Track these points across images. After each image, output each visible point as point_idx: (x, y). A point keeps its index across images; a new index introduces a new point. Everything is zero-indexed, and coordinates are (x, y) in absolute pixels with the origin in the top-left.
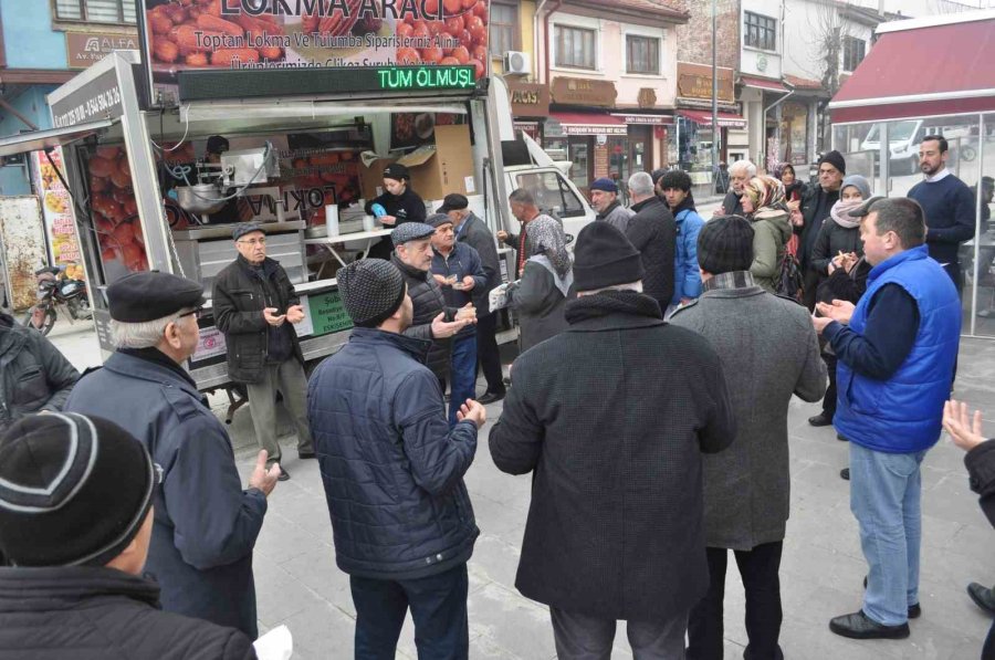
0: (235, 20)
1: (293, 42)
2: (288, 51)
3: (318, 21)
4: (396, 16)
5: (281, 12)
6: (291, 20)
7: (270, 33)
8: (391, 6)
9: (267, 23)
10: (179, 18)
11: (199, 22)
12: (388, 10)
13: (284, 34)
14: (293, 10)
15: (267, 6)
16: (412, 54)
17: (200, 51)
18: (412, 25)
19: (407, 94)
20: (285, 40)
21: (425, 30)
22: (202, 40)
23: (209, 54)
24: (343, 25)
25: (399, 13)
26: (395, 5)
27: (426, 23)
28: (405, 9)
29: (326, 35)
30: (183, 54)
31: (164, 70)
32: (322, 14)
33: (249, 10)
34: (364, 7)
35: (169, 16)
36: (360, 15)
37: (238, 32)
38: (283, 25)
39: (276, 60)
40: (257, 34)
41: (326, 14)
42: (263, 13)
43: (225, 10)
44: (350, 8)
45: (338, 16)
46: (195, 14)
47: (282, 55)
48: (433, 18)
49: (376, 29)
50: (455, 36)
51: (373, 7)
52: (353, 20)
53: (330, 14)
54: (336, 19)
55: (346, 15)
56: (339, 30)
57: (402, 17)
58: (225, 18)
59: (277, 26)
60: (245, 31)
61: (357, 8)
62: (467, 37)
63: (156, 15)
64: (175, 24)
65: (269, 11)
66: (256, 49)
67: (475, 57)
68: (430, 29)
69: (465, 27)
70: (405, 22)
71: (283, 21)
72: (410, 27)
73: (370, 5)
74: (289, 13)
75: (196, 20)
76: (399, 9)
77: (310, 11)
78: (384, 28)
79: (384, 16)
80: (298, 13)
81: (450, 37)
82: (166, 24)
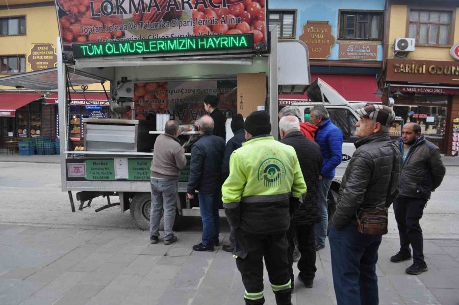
0: (98, 19)
1: (129, 27)
2: (126, 32)
3: (142, 16)
4: (191, 8)
5: (121, 13)
6: (127, 16)
7: (116, 24)
8: (187, 2)
9: (115, 19)
10: (73, 21)
11: (82, 22)
12: (186, 5)
13: (123, 24)
14: (128, 11)
15: (114, 11)
16: (205, 29)
17: (83, 35)
18: (204, 12)
19: (202, 53)
20: (124, 27)
21: (214, 15)
22: (83, 30)
23: (87, 37)
24: (157, 16)
25: (193, 6)
26: (190, 2)
27: (214, 10)
28: (197, 3)
29: (147, 23)
30: (75, 37)
31: (68, 45)
32: (144, 11)
33: (105, 14)
34: (169, 5)
35: (69, 20)
36: (168, 10)
37: (100, 25)
38: (123, 20)
39: (120, 37)
40: (110, 25)
41: (146, 12)
42: (112, 14)
43: (93, 15)
44: (161, 6)
45: (154, 12)
46: (80, 18)
47: (123, 34)
48: (219, 7)
49: (179, 16)
50: (237, 16)
51: (176, 4)
52: (163, 13)
53: (149, 11)
54: (153, 13)
55: (159, 10)
56: (155, 19)
57: (196, 8)
58: (93, 19)
59: (120, 20)
60: (104, 24)
61: (165, 6)
62: (247, 16)
63: (63, 20)
64: (71, 23)
65: (115, 13)
66: (109, 32)
67: (255, 28)
68: (217, 13)
69: (245, 9)
70: (199, 10)
71: (122, 17)
72: (202, 13)
73: (174, 3)
74: (126, 13)
75: (80, 21)
76: (193, 3)
77: (137, 11)
78: (183, 16)
79: (183, 8)
80: (130, 12)
81: (233, 17)
82: (67, 24)
